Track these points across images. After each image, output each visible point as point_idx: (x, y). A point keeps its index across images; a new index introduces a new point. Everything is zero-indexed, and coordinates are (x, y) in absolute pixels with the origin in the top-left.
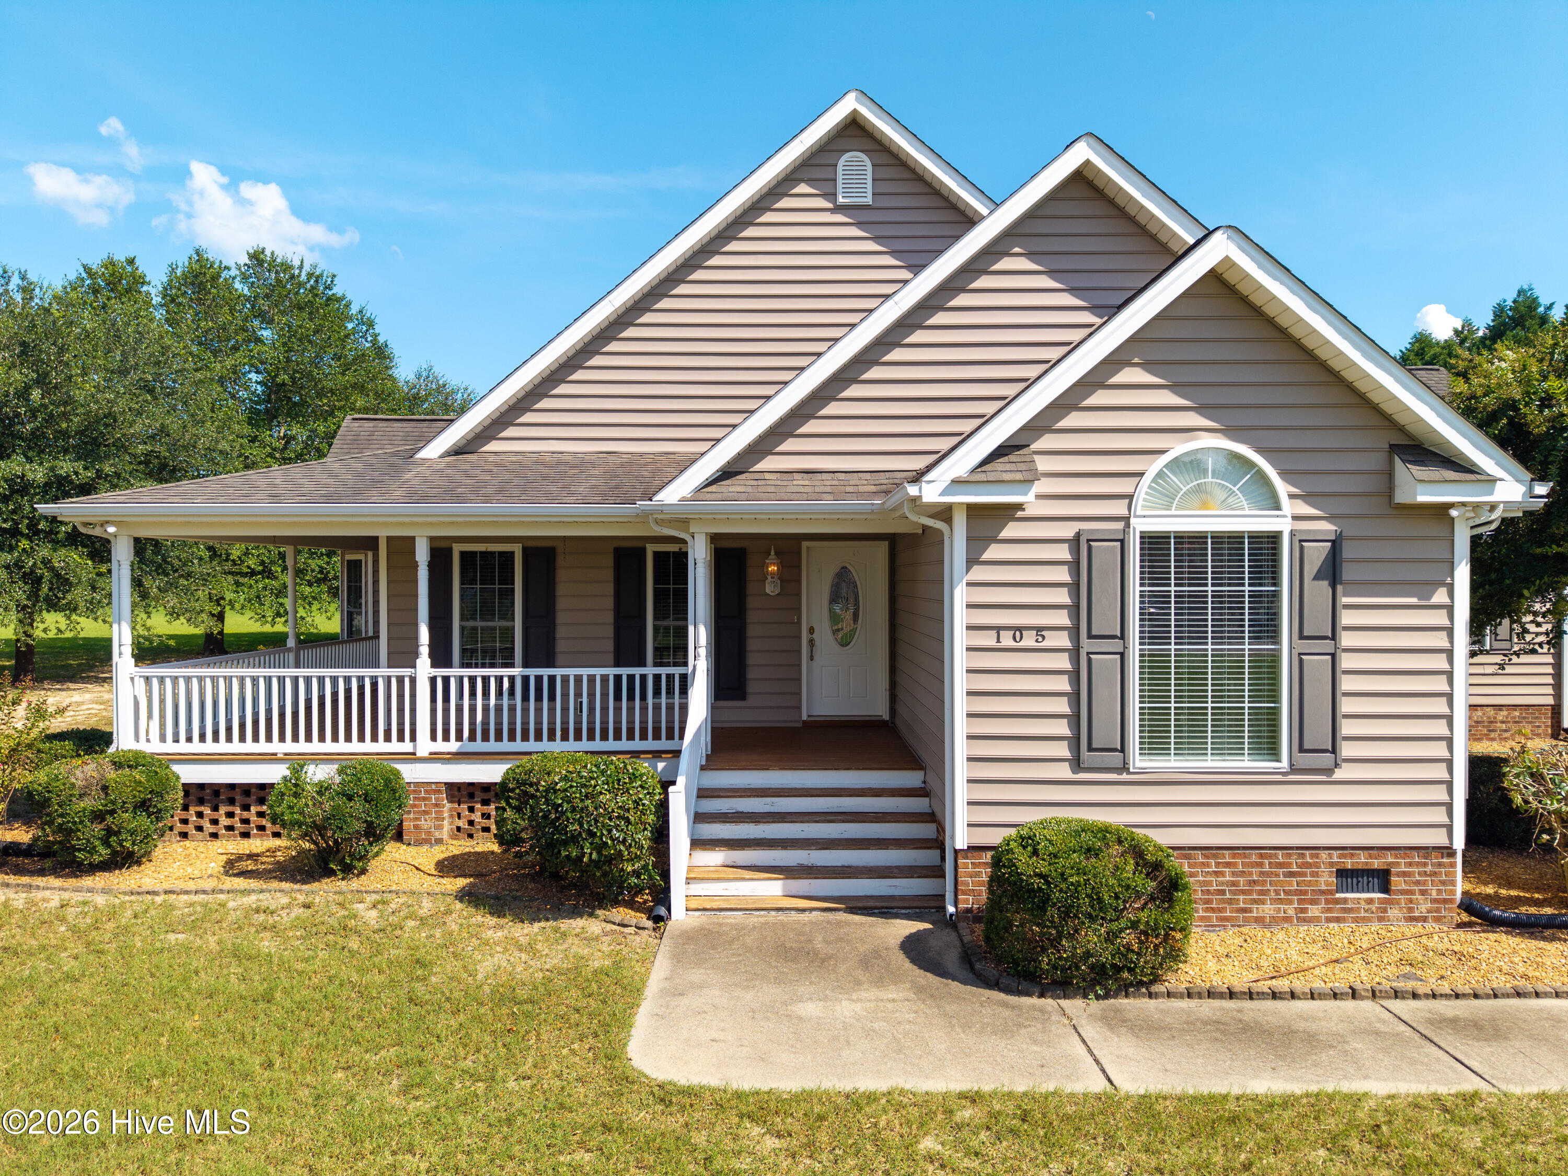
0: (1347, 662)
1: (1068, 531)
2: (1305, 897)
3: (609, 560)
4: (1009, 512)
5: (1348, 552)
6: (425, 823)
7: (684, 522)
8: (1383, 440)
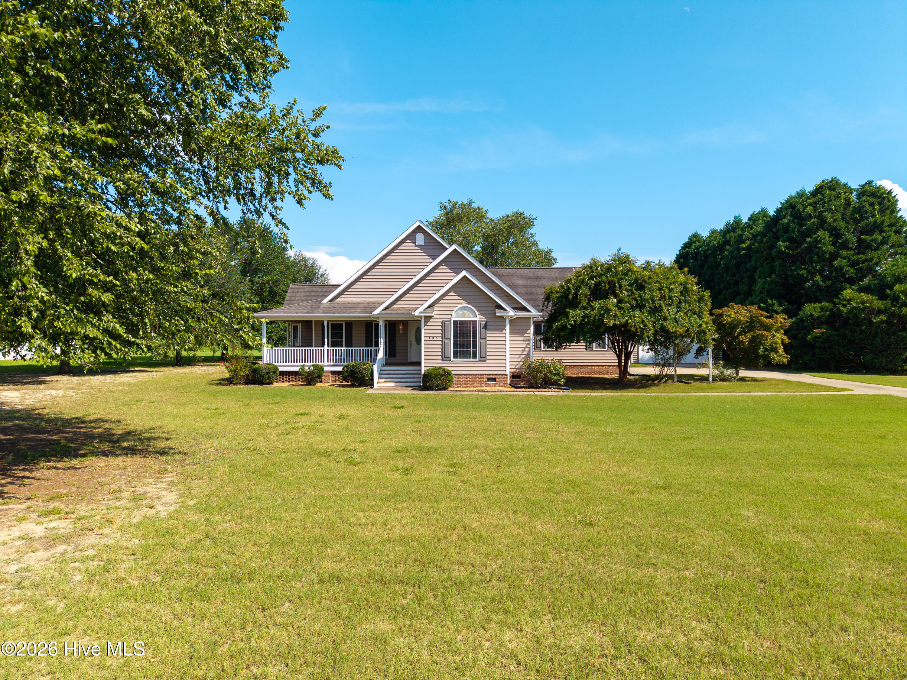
0: (488, 342)
1: (441, 320)
2: (481, 383)
3: (364, 325)
4: (431, 317)
5: (488, 324)
6: (326, 379)
7: (378, 318)
8: (495, 305)
